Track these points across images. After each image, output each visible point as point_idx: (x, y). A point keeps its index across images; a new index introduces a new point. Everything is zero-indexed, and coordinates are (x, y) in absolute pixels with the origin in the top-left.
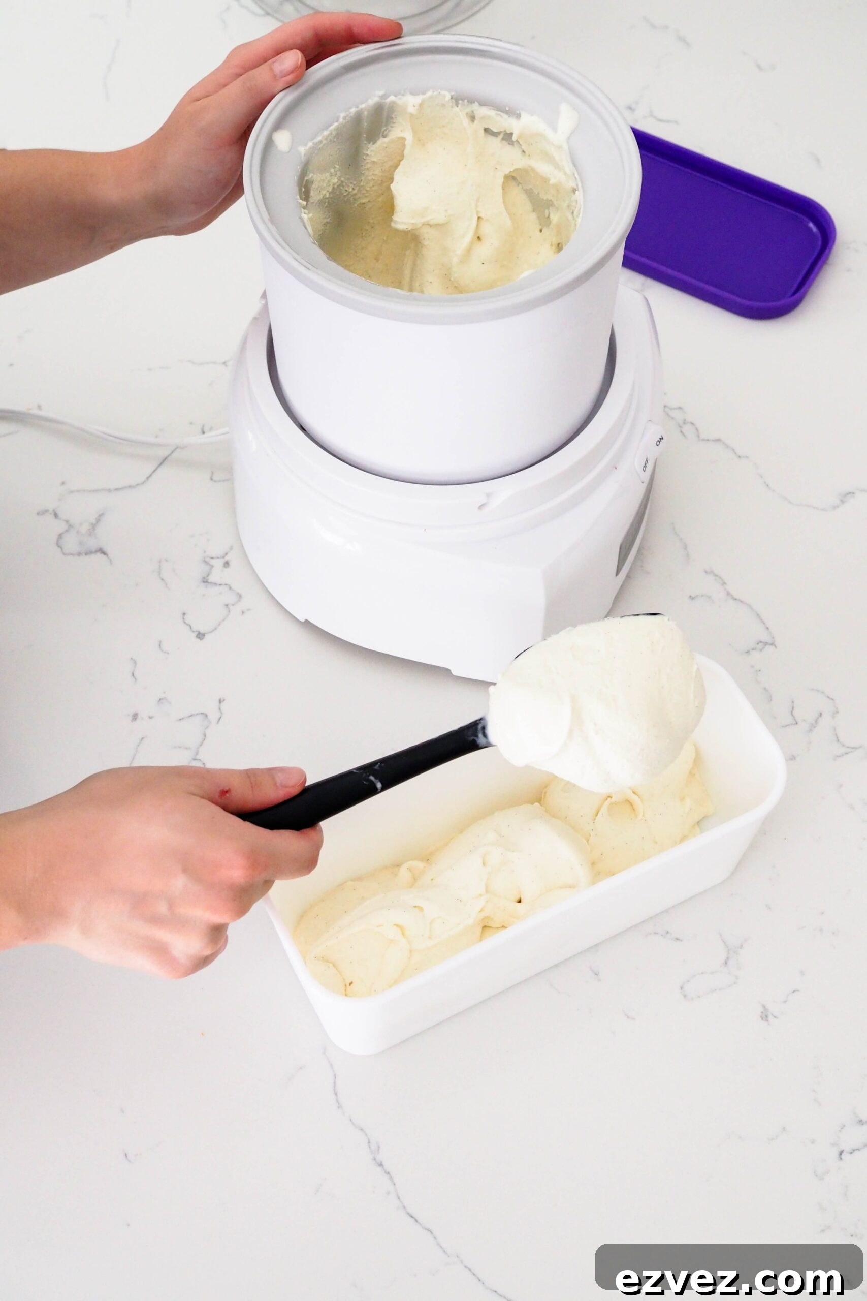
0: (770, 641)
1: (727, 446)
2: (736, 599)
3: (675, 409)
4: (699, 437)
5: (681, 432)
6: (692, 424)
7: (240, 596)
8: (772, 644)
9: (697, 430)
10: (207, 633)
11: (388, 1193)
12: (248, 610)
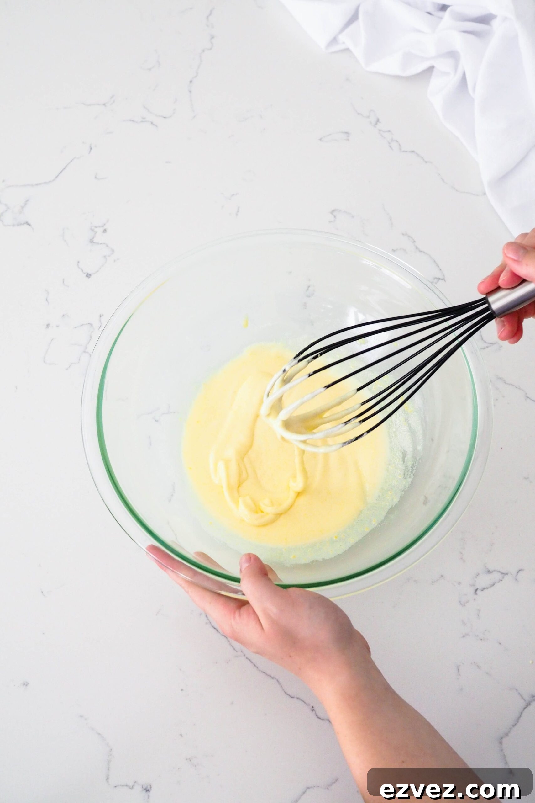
0: (442, 277)
1: (418, 155)
2: (421, 251)
3: (386, 132)
4: (400, 149)
5: (390, 147)
6: (397, 141)
7: (113, 251)
8: (443, 279)
9: (400, 145)
10: (92, 274)
11: (201, 614)
12: (118, 259)
